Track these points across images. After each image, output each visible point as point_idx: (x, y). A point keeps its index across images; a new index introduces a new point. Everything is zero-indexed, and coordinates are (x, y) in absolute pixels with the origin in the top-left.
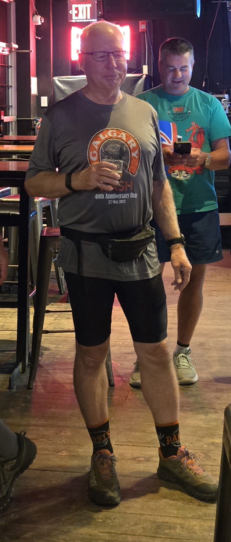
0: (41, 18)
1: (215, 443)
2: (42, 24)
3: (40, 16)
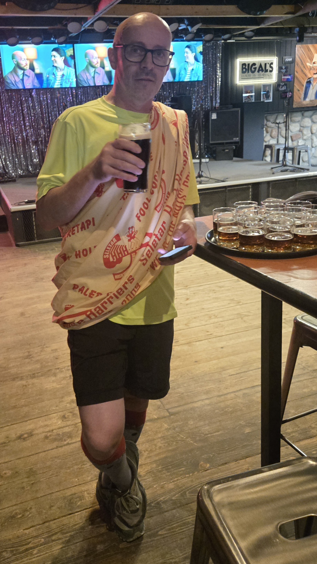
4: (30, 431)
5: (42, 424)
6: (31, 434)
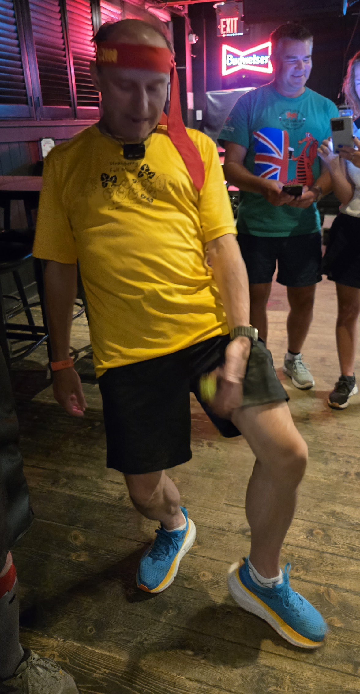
0: (196, 37)
1: (336, 512)
2: (197, 42)
3: (194, 35)
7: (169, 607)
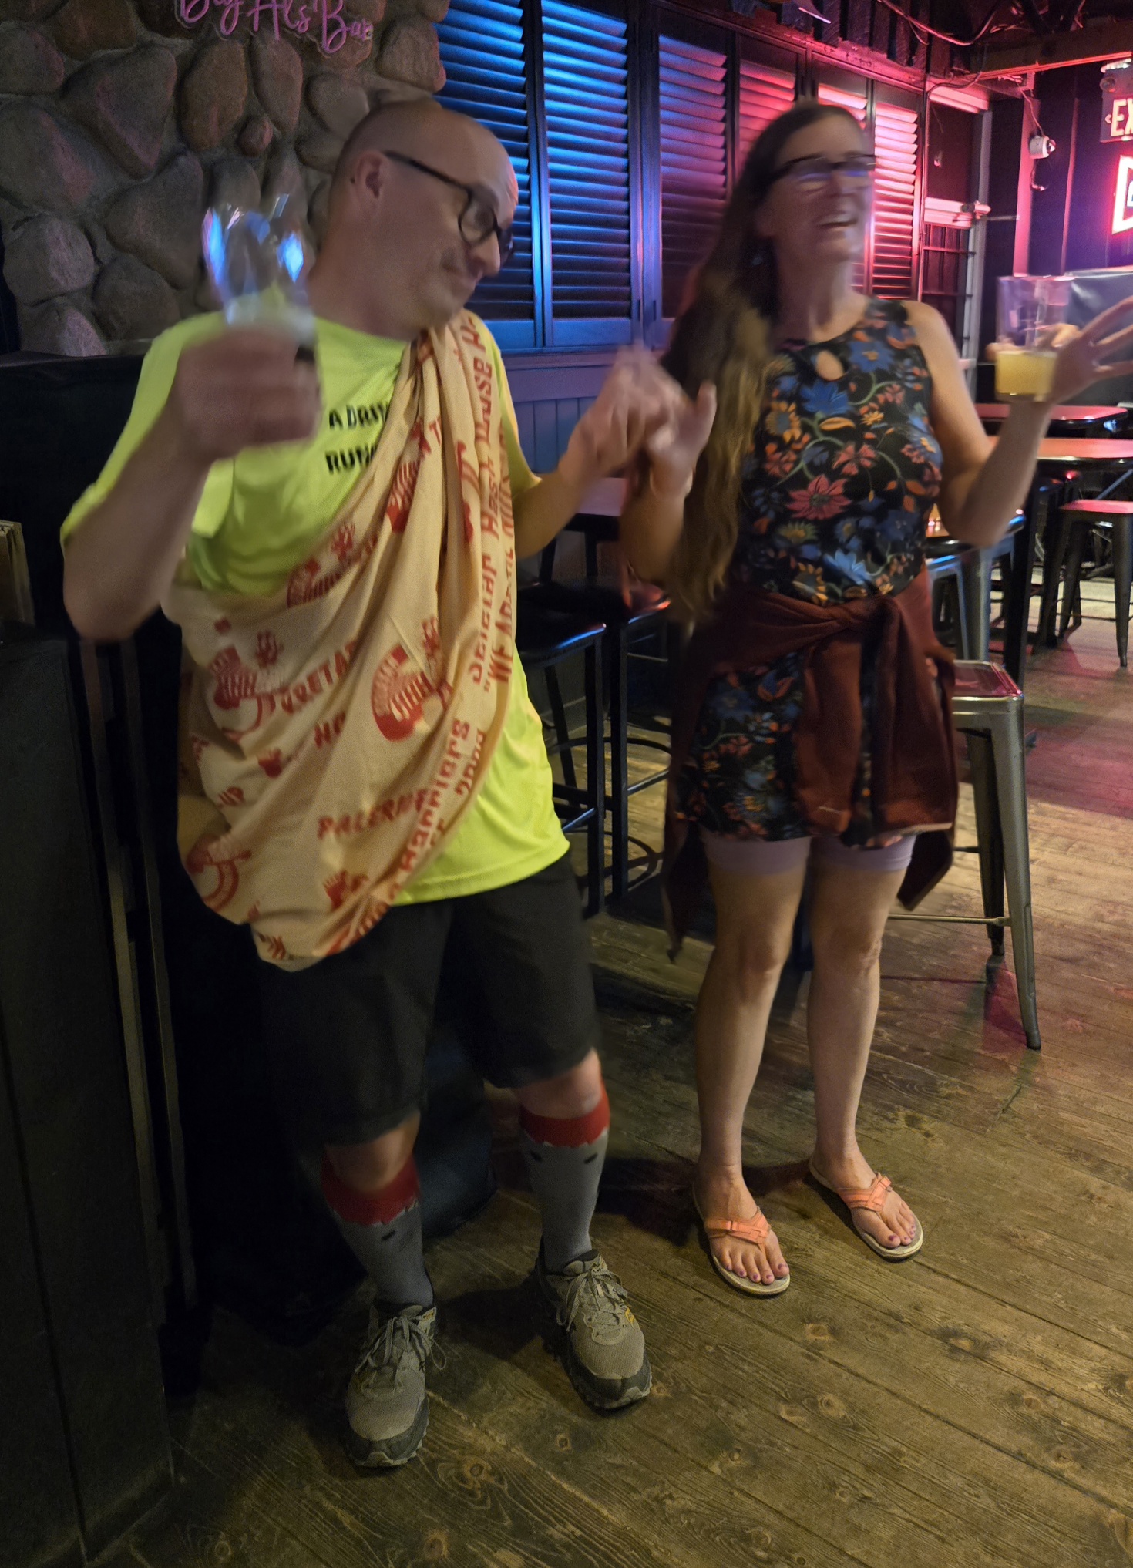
0: (1049, 143)
2: (1050, 156)
3: (1047, 138)
4: (988, 1339)
5: (1038, 1349)
6: (980, 1352)
7: (736, 1447)
